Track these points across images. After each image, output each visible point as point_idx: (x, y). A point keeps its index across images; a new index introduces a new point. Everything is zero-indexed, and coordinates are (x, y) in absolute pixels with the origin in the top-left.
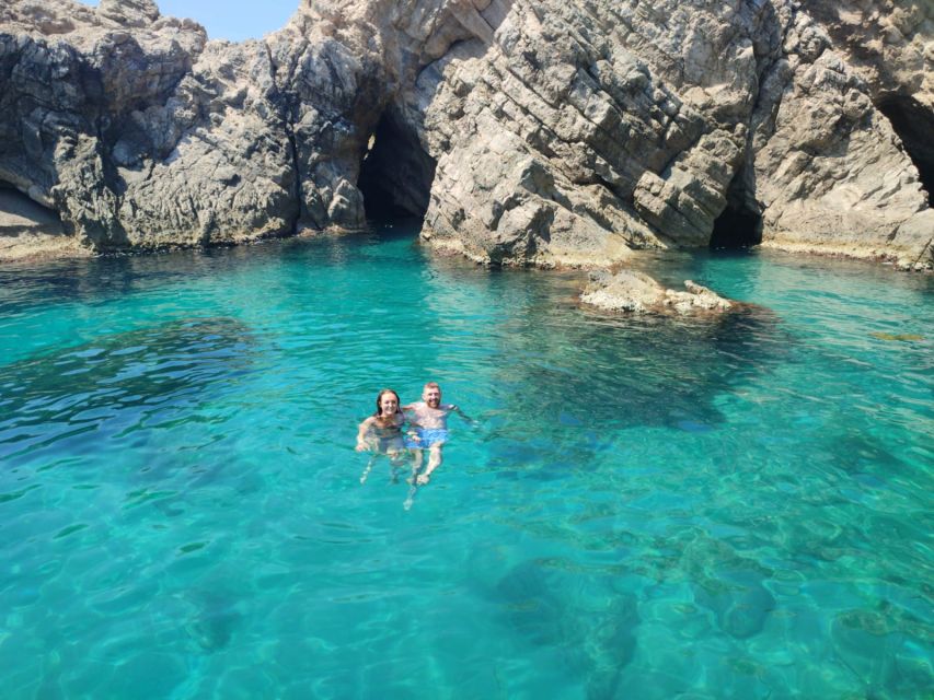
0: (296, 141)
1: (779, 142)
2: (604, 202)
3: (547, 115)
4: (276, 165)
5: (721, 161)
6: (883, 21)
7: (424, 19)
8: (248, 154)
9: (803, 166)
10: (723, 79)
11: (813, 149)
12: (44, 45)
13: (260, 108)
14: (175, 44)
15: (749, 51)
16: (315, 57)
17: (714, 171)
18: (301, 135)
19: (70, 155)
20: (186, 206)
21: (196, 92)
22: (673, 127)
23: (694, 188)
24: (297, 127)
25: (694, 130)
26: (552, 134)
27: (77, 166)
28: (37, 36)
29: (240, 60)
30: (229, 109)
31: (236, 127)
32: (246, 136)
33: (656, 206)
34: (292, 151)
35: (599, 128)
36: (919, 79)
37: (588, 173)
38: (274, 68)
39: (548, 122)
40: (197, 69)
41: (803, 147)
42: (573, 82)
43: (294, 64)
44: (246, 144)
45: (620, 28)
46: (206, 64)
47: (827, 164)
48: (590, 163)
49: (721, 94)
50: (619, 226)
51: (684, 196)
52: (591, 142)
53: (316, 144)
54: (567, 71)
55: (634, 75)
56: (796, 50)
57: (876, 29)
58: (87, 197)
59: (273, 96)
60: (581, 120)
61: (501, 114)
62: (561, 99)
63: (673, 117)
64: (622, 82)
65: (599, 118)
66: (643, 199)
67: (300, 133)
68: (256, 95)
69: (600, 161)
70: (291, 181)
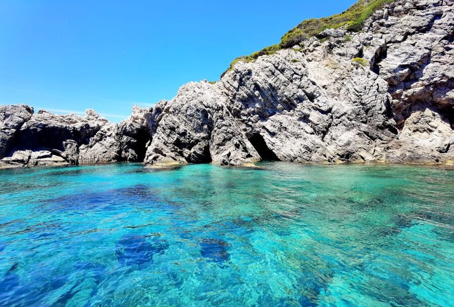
0: (121, 144)
1: (214, 144)
2: (176, 155)
3: (166, 138)
4: (116, 149)
5: (201, 147)
6: (251, 118)
7: (157, 117)
8: (110, 147)
9: (218, 148)
10: (203, 132)
11: (219, 145)
12: (69, 127)
13: (114, 137)
14: (98, 125)
15: (206, 127)
16: (127, 126)
17: (200, 149)
18: (123, 142)
19: (70, 147)
20: (93, 157)
21: (101, 134)
22: (192, 141)
23: (195, 152)
24: (122, 141)
25: (197, 141)
26: (167, 143)
27: (72, 149)
28: (68, 126)
29: (112, 127)
30: (108, 137)
31: (109, 141)
32: (110, 143)
33: (187, 156)
34: (120, 146)
35: (175, 141)
36: (260, 130)
37: (173, 150)
38: (118, 129)
39: (167, 140)
40: (102, 129)
41: (217, 145)
42: (170, 133)
43: (123, 128)
44: (110, 145)
45: (184, 122)
46: (104, 128)
47: (222, 148)
48: (174, 148)
49: (203, 135)
50: (178, 159)
51: (192, 154)
52: (174, 144)
53: (126, 144)
54: (169, 131)
55: (183, 131)
56: (217, 126)
57: (249, 120)
58: (72, 155)
59: (117, 134)
60: (172, 140)
61: (159, 138)
62: (168, 136)
63: (192, 139)
64: (181, 132)
65: (175, 139)
66: (185, 155)
67: (122, 142)
68: (114, 134)
69: (176, 147)
70: (119, 152)
